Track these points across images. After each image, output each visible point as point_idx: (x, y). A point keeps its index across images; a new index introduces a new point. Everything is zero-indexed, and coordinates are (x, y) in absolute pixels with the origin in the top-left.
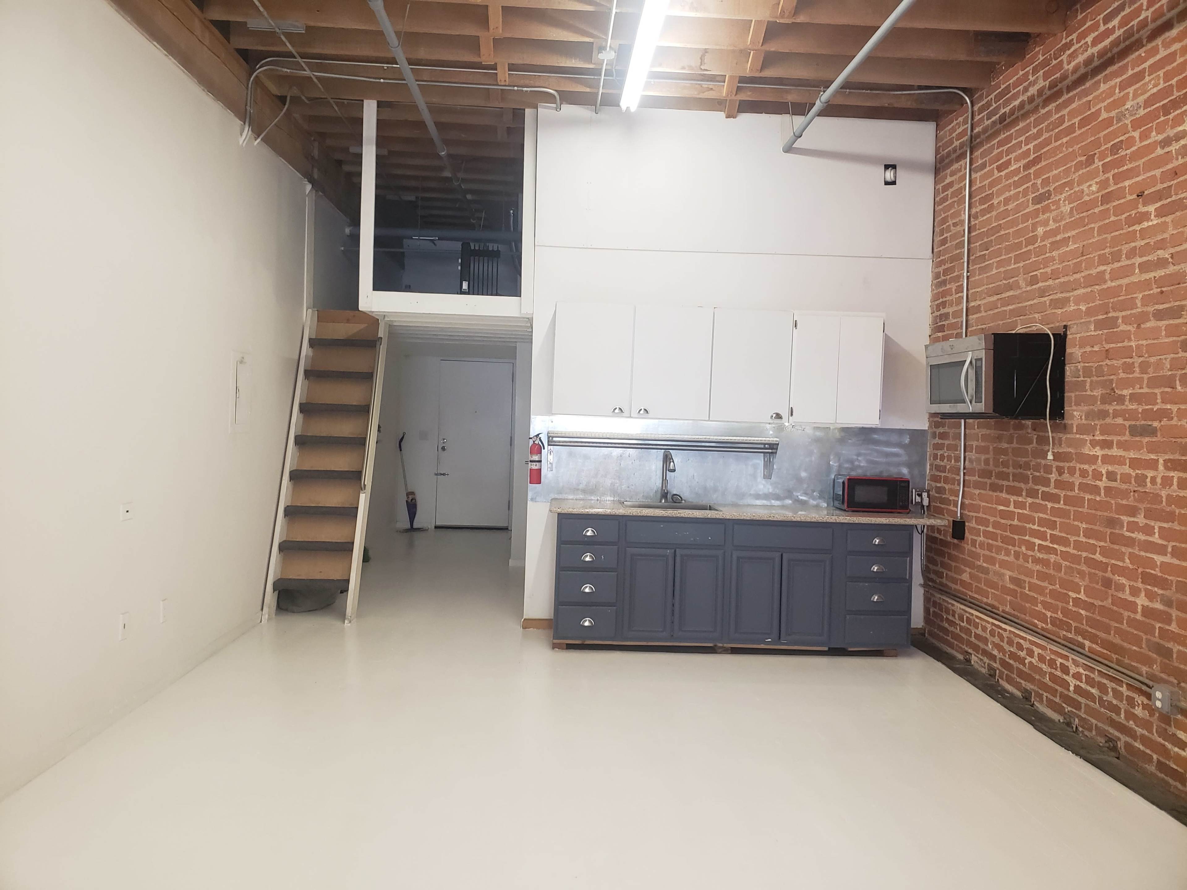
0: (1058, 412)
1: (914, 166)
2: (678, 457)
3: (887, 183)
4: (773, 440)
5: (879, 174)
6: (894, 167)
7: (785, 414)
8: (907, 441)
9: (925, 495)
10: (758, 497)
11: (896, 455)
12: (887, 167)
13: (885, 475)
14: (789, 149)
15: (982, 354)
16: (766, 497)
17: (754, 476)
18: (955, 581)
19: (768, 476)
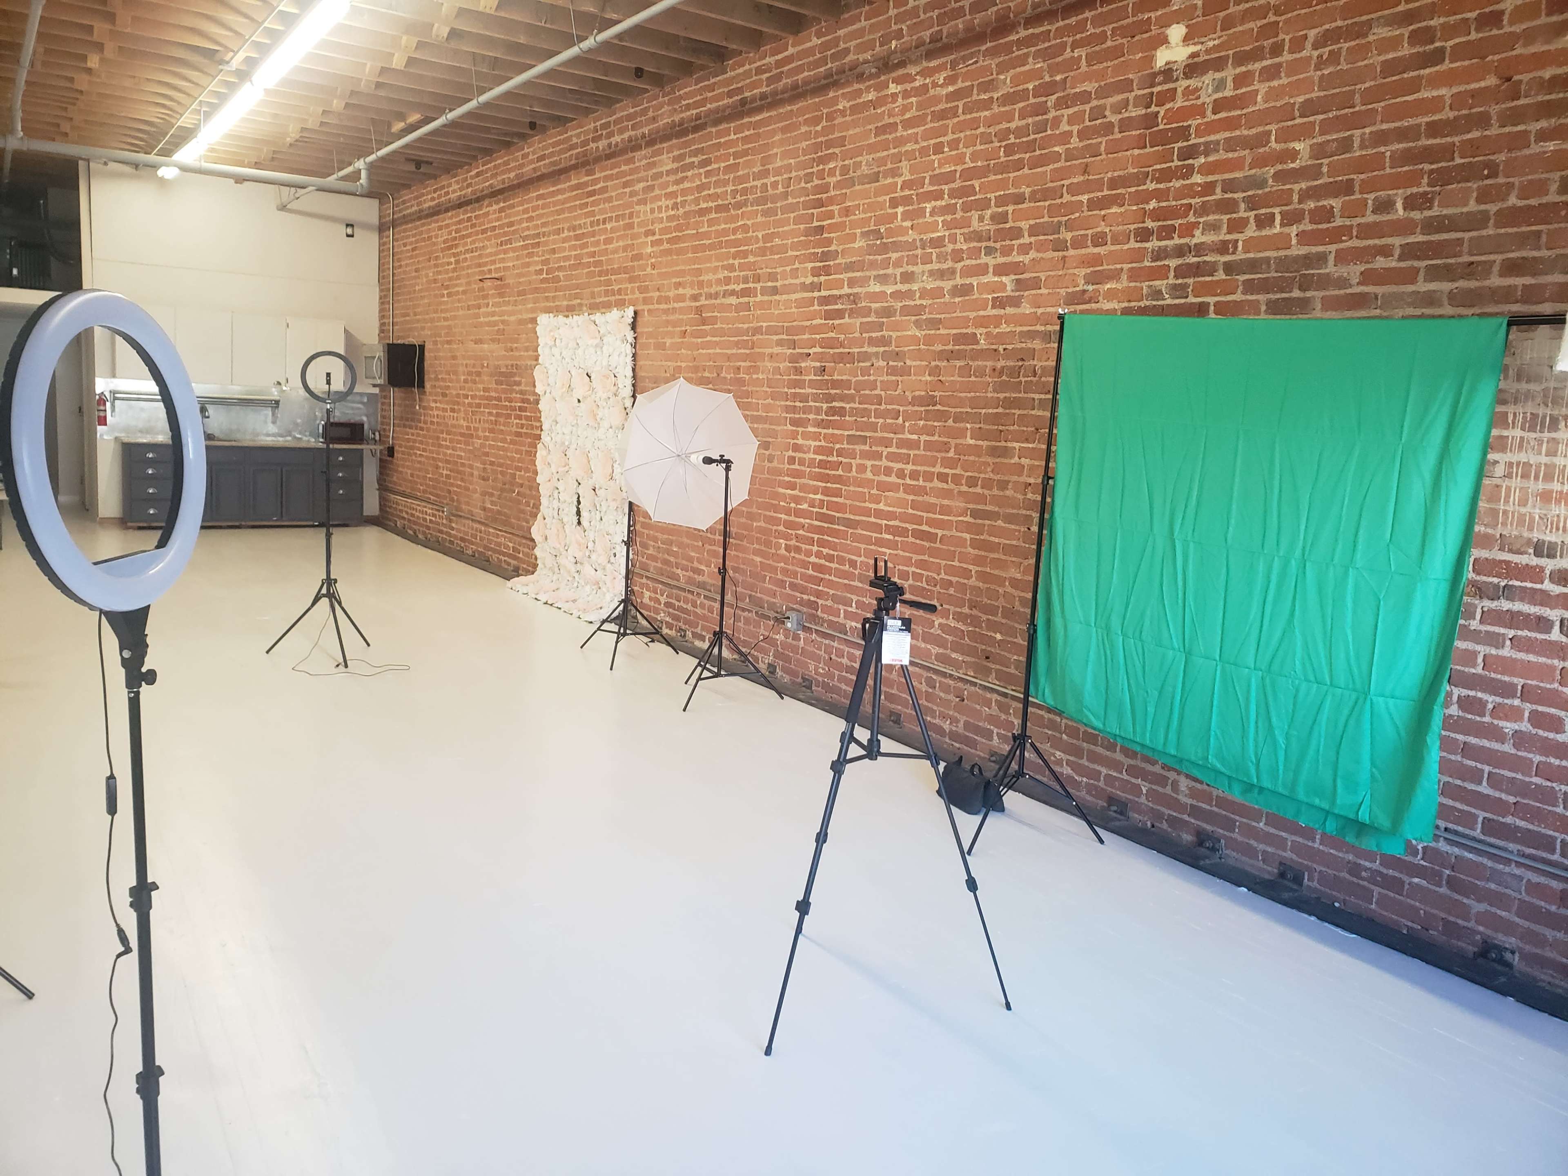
0: (421, 385)
1: (366, 226)
2: (211, 410)
3: (348, 236)
4: (277, 398)
5: (343, 230)
6: (352, 226)
7: (283, 382)
8: (365, 400)
9: (377, 434)
10: (268, 435)
11: (359, 409)
12: (347, 225)
13: (352, 421)
14: (283, 208)
15: (382, 354)
16: (274, 435)
17: (266, 422)
18: (390, 482)
19: (274, 422)
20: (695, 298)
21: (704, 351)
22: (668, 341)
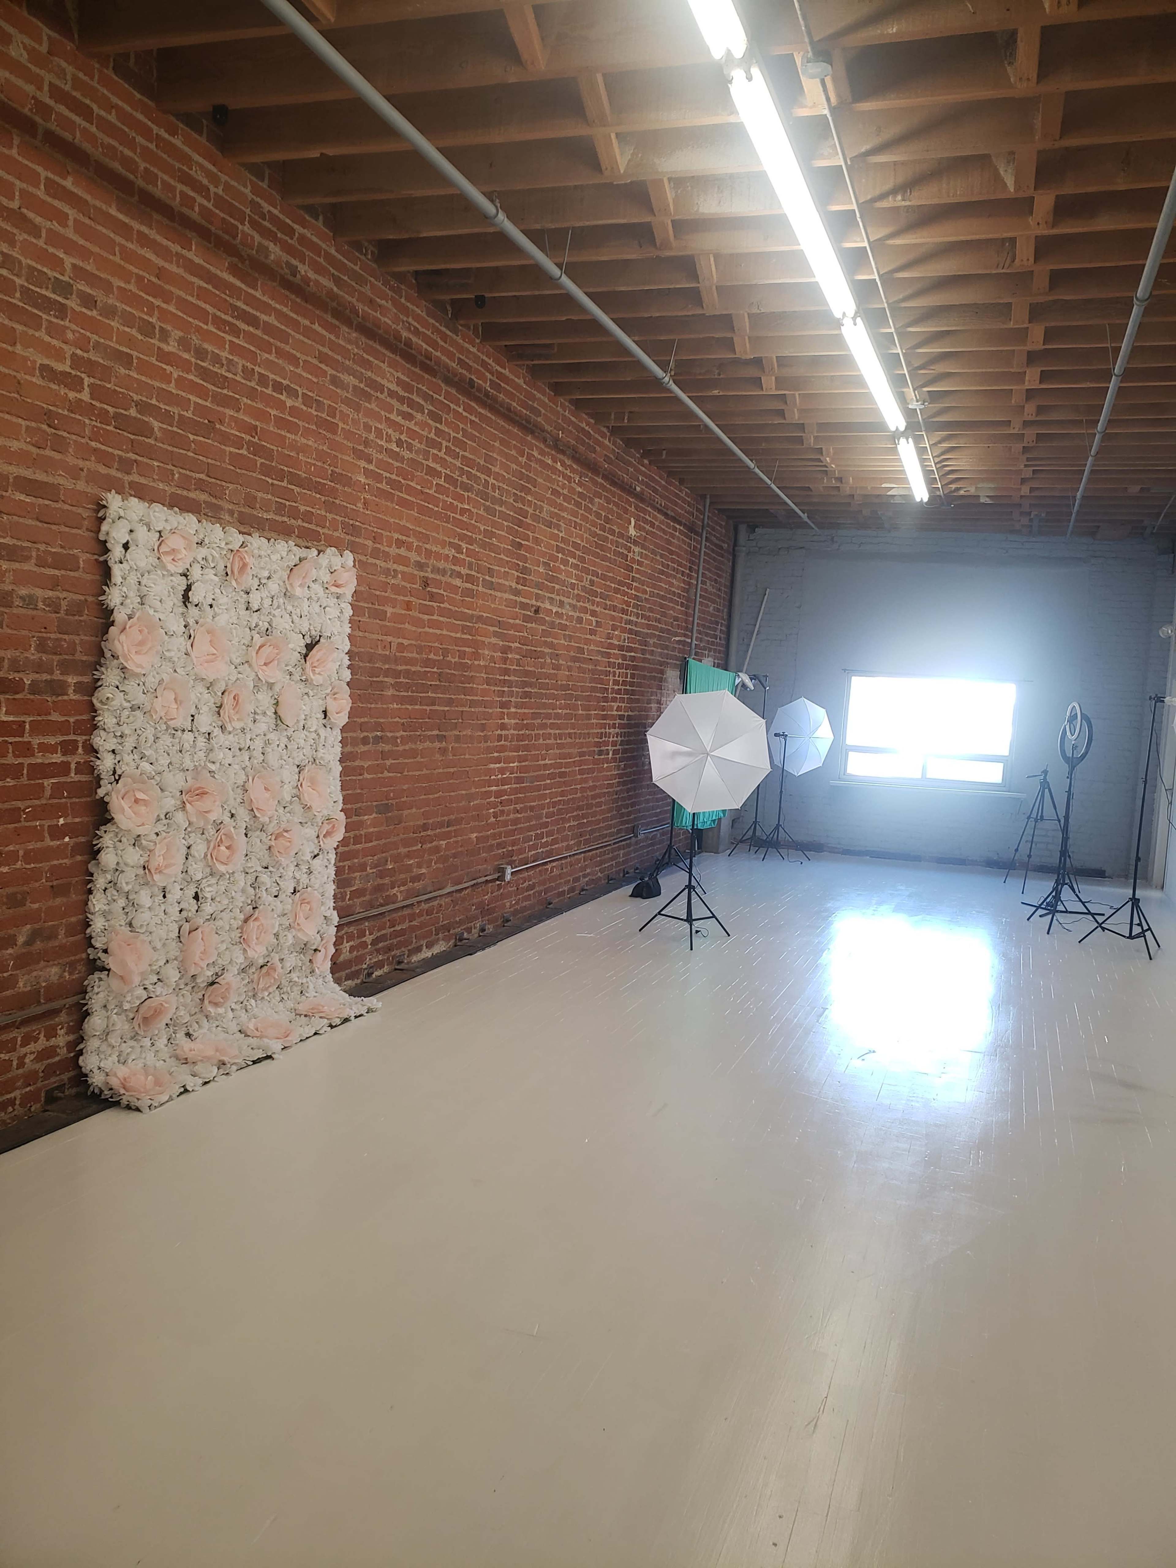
20: (420, 566)
21: (431, 630)
22: (390, 610)
